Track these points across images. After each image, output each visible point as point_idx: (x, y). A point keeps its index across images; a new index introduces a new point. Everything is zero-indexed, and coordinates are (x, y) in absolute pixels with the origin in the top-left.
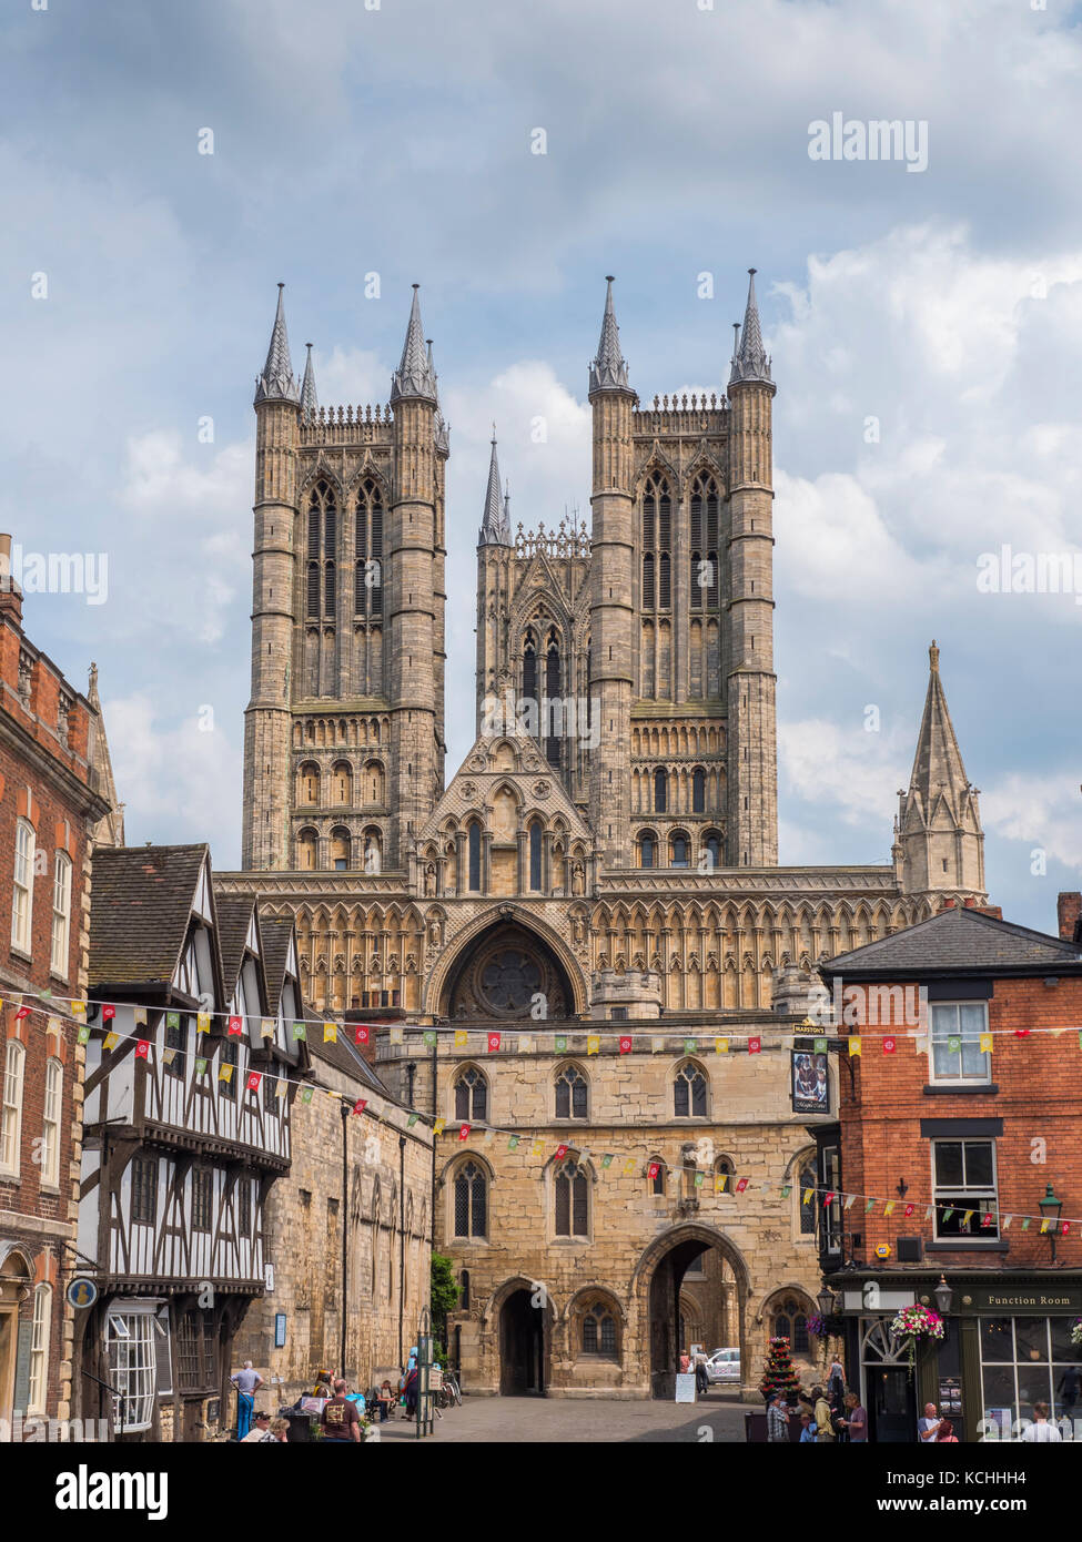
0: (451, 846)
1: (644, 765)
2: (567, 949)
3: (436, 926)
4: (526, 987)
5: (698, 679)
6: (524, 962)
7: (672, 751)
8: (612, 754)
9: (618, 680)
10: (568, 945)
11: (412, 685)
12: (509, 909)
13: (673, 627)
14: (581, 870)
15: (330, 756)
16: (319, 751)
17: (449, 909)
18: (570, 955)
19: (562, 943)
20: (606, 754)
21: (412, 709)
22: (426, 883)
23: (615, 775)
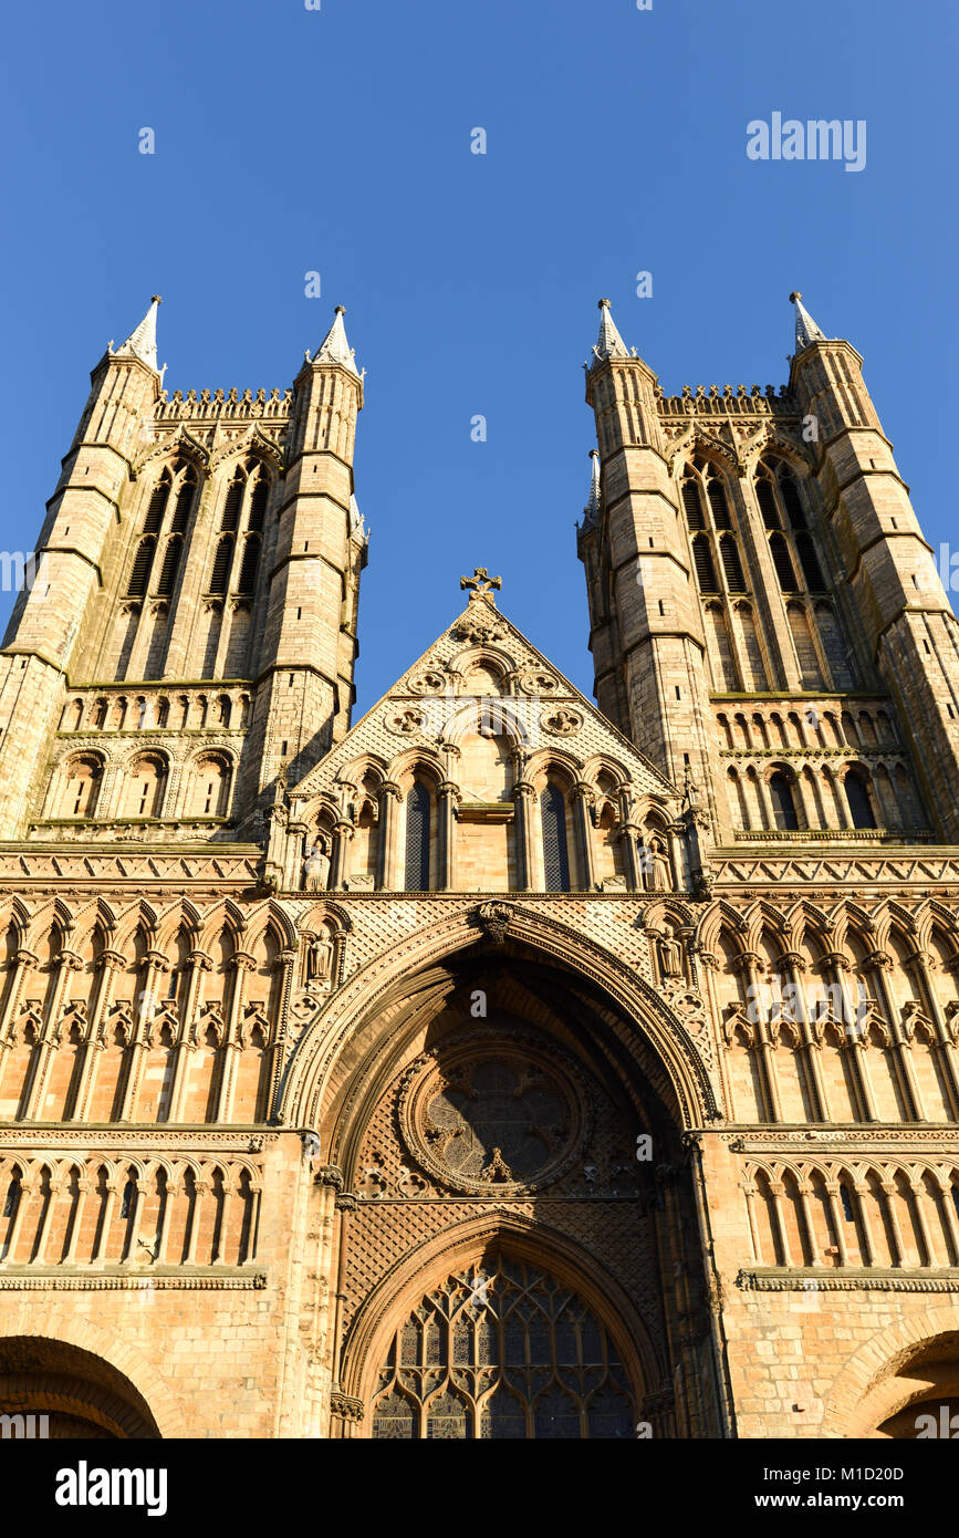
0: (367, 809)
1: (746, 762)
2: (650, 993)
3: (323, 949)
4: (534, 1134)
5: (815, 673)
6: (525, 1080)
7: (795, 744)
8: (686, 730)
9: (682, 636)
10: (651, 984)
11: (298, 641)
12: (503, 909)
13: (756, 611)
14: (661, 850)
15: (128, 742)
16: (109, 735)
17: (355, 911)
18: (657, 1003)
19: (634, 978)
20: (673, 730)
21: (298, 668)
22: (304, 873)
23: (694, 760)
